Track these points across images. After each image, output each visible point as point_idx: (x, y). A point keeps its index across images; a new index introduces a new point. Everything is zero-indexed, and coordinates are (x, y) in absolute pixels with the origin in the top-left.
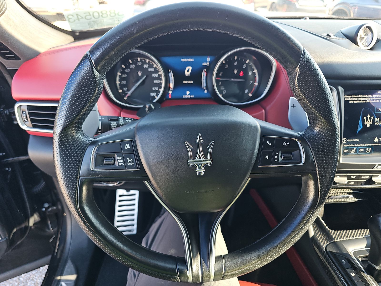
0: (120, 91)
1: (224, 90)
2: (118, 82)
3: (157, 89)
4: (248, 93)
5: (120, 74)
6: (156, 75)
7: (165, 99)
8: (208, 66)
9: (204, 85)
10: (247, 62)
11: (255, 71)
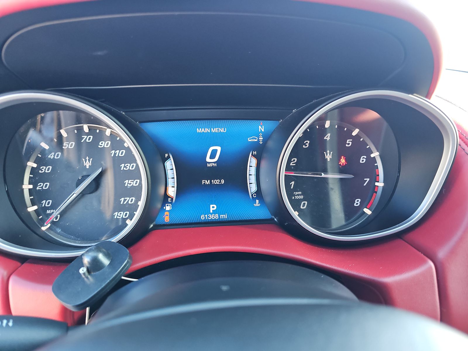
0: (32, 209)
1: (304, 200)
2: (27, 186)
3: (130, 200)
4: (362, 205)
5: (35, 165)
6: (130, 167)
7: (152, 226)
8: (261, 143)
9: (253, 188)
10: (354, 134)
11: (375, 154)
